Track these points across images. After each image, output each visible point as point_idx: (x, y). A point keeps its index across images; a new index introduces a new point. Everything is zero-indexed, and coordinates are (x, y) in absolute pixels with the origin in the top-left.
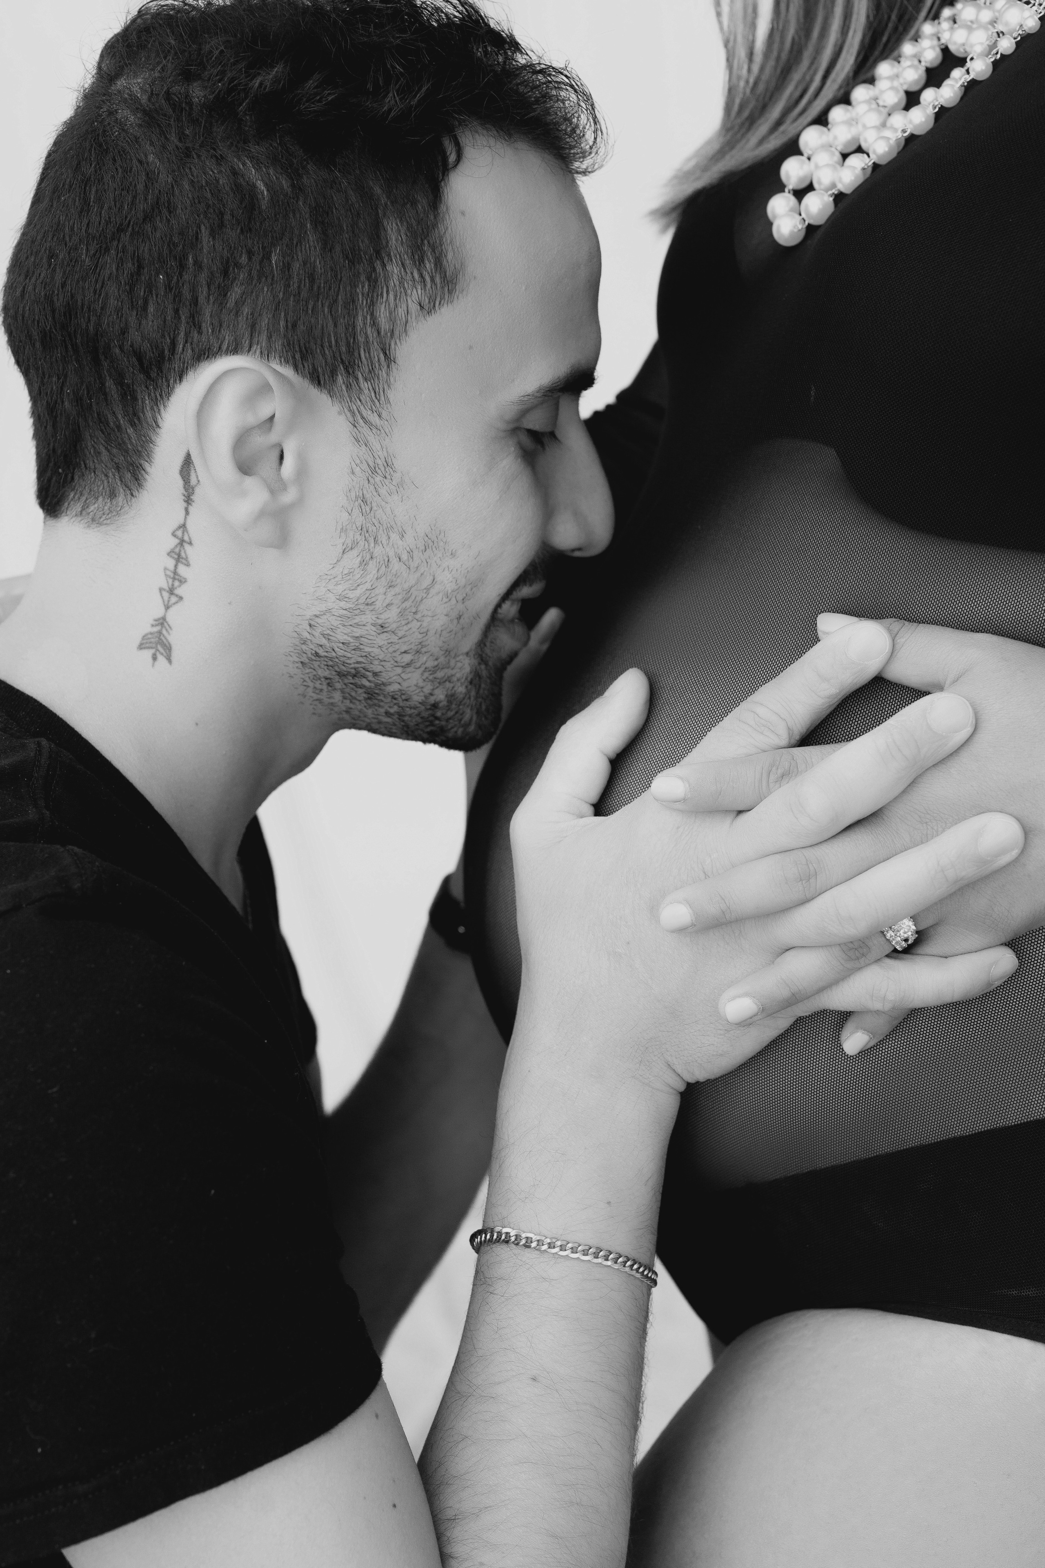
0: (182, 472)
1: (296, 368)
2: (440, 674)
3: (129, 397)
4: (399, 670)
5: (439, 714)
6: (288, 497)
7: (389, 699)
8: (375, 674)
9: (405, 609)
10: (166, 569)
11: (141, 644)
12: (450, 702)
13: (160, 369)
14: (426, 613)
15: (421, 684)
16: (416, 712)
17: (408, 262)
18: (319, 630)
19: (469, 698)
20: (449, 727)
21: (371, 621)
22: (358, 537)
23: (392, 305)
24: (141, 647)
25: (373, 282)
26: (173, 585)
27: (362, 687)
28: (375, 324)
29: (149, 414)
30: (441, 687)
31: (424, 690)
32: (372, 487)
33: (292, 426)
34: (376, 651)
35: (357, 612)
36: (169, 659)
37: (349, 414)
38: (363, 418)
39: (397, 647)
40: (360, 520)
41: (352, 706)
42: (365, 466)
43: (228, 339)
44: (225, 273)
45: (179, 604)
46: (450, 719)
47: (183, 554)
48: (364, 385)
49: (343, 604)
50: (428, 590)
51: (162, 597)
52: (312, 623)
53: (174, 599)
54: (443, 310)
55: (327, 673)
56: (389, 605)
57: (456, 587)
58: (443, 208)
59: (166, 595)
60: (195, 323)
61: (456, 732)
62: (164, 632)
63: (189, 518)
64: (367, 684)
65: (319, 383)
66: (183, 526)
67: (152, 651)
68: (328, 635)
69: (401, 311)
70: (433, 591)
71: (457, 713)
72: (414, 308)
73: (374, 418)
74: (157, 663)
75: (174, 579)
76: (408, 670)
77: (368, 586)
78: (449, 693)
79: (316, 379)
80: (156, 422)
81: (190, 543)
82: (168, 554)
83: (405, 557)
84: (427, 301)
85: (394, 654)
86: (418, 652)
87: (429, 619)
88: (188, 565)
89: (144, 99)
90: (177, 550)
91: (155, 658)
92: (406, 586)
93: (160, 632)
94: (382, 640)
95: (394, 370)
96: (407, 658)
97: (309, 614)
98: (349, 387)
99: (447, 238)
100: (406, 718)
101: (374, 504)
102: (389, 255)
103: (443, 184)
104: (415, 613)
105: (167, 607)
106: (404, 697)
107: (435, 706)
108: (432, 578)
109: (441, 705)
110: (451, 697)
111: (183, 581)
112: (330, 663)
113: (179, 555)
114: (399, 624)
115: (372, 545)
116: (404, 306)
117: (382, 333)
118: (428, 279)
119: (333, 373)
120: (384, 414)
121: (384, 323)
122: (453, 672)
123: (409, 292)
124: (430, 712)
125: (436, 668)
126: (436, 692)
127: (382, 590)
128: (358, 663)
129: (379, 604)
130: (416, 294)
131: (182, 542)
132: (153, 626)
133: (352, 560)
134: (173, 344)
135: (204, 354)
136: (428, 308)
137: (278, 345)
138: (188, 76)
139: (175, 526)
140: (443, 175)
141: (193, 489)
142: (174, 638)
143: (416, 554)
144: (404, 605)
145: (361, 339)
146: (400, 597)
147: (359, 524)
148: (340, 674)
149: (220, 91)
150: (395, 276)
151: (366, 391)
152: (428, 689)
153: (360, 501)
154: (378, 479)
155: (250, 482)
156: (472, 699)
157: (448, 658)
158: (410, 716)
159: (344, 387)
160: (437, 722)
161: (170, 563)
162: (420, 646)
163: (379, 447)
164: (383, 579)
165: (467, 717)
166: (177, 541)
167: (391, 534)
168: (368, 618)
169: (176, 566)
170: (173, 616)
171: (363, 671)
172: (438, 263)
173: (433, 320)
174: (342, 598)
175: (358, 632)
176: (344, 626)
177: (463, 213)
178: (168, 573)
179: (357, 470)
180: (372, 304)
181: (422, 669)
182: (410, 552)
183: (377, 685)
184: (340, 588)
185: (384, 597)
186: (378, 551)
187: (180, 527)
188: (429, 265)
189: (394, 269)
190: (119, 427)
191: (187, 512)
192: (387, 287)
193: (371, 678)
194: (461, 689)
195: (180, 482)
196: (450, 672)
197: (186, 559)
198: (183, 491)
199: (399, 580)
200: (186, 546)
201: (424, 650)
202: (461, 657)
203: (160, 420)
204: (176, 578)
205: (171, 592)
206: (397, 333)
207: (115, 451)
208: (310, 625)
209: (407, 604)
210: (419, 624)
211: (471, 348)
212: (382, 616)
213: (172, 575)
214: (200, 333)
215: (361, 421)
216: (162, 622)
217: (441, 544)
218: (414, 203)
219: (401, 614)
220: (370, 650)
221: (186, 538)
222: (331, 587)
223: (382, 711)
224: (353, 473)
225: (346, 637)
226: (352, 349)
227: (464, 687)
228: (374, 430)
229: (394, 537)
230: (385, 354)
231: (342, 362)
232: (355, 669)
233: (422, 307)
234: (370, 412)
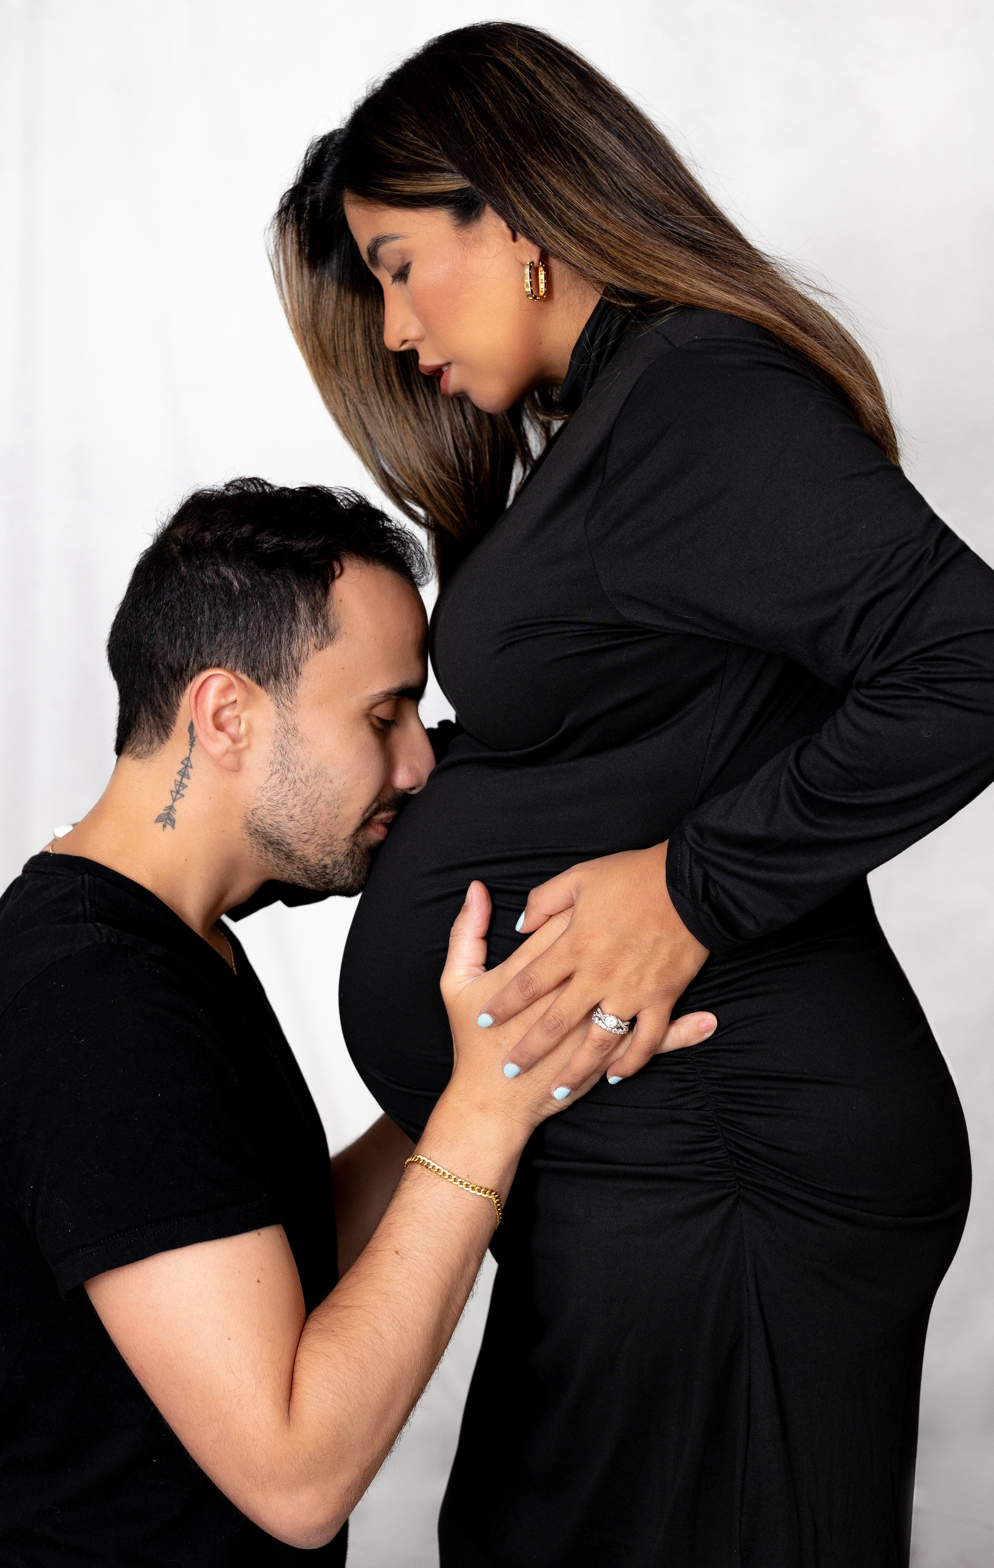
0: (189, 730)
1: (249, 676)
2: (327, 849)
3: (165, 689)
4: (302, 844)
5: (328, 871)
6: (241, 745)
7: (298, 860)
8: (288, 844)
9: (305, 809)
10: (175, 781)
11: (157, 820)
12: (334, 865)
13: (181, 674)
14: (316, 812)
15: (315, 853)
16: (314, 869)
17: (309, 623)
18: (257, 816)
19: (347, 863)
20: (336, 879)
21: (285, 813)
22: (279, 767)
23: (300, 645)
24: (157, 821)
25: (290, 632)
26: (179, 789)
27: (282, 851)
28: (290, 654)
29: (174, 698)
30: (328, 856)
31: (318, 856)
32: (286, 741)
33: (246, 706)
34: (288, 831)
35: (277, 808)
36: (173, 827)
37: (275, 702)
38: (282, 703)
39: (300, 829)
40: (280, 759)
41: (279, 862)
42: (283, 730)
43: (215, 661)
44: (216, 626)
45: (182, 799)
46: (336, 874)
47: (186, 773)
48: (284, 686)
49: (270, 803)
50: (317, 799)
51: (172, 795)
52: (254, 812)
53: (179, 796)
54: (327, 649)
55: (263, 841)
56: (294, 806)
57: (333, 799)
58: (329, 597)
59: (174, 794)
60: (199, 652)
61: (340, 882)
62: (171, 813)
63: (192, 754)
64: (285, 849)
65: (260, 684)
66: (188, 759)
67: (163, 823)
68: (262, 820)
69: (305, 648)
70: (320, 801)
71: (339, 871)
72: (312, 647)
73: (288, 704)
74: (166, 829)
75: (180, 786)
76: (307, 844)
77: (284, 794)
78: (334, 860)
79: (259, 682)
80: (178, 704)
81: (191, 767)
82: (178, 773)
83: (304, 780)
84: (319, 643)
85: (299, 834)
86: (313, 834)
87: (319, 816)
88: (189, 778)
89: (182, 538)
90: (183, 771)
91: (164, 826)
92: (305, 796)
93: (169, 813)
94: (291, 824)
95: (300, 679)
96: (306, 837)
97: (252, 807)
98: (276, 686)
99: (331, 613)
100: (309, 872)
101: (287, 750)
102: (299, 620)
103: (331, 585)
104: (310, 812)
105: (174, 800)
106: (306, 859)
107: (325, 867)
108: (319, 793)
109: (329, 866)
110: (335, 863)
111: (185, 787)
112: (264, 836)
113: (184, 773)
114: (301, 817)
115: (286, 772)
116: (306, 646)
117: (295, 659)
118: (319, 633)
119: (268, 679)
120: (294, 702)
121: (295, 654)
122: (336, 849)
123: (309, 639)
124: (322, 870)
125: (324, 845)
126: (325, 858)
127: (292, 797)
128: (278, 836)
129: (289, 805)
130: (313, 640)
131: (186, 766)
132: (164, 810)
133: (275, 780)
134: (188, 662)
135: (203, 668)
136: (319, 648)
137: (240, 664)
138: (204, 529)
139: (184, 758)
140: (332, 581)
141: (194, 738)
142: (176, 816)
143: (310, 778)
144: (304, 807)
145: (283, 662)
146: (302, 801)
147: (279, 760)
148: (270, 842)
149: (219, 537)
150: (302, 630)
151: (285, 689)
152: (320, 856)
153: (280, 748)
154: (289, 736)
155: (220, 734)
156: (349, 864)
157: (331, 840)
158: (310, 870)
159: (273, 686)
160: (327, 876)
161: (179, 778)
162: (314, 831)
163: (290, 719)
164: (292, 791)
165: (346, 874)
166: (183, 766)
167: (296, 766)
168: (283, 812)
169: (182, 779)
170: (177, 805)
171: (282, 842)
172: (325, 625)
173: (322, 653)
174: (269, 799)
175: (278, 819)
176: (270, 815)
177: (341, 601)
178: (177, 783)
179: (279, 731)
180: (290, 643)
181: (315, 845)
182: (307, 777)
183: (289, 850)
184: (269, 794)
185: (292, 801)
186: (290, 775)
187: (186, 759)
188: (320, 626)
189: (302, 627)
190: (160, 706)
191: (191, 751)
192: (298, 636)
193: (286, 846)
194: (341, 858)
195: (188, 735)
196: (334, 849)
197: (188, 775)
198: (189, 739)
199: (300, 792)
200: (189, 769)
201: (316, 833)
202: (340, 841)
203: (180, 703)
204: (181, 785)
205: (178, 792)
206: (302, 659)
207: (157, 719)
208: (253, 814)
209: (306, 806)
210: (313, 818)
211: (343, 668)
212: (291, 811)
213: (179, 784)
214: (201, 656)
215: (281, 705)
216: (171, 808)
217: (324, 775)
218: (314, 594)
219: (302, 811)
220: (285, 830)
221: (189, 764)
222: (264, 794)
223: (295, 866)
224: (276, 733)
225: (271, 821)
226: (279, 666)
227: (343, 857)
228: (288, 710)
229: (298, 768)
230: (296, 670)
231: (273, 673)
232: (277, 840)
233: (316, 647)
234: (286, 700)
